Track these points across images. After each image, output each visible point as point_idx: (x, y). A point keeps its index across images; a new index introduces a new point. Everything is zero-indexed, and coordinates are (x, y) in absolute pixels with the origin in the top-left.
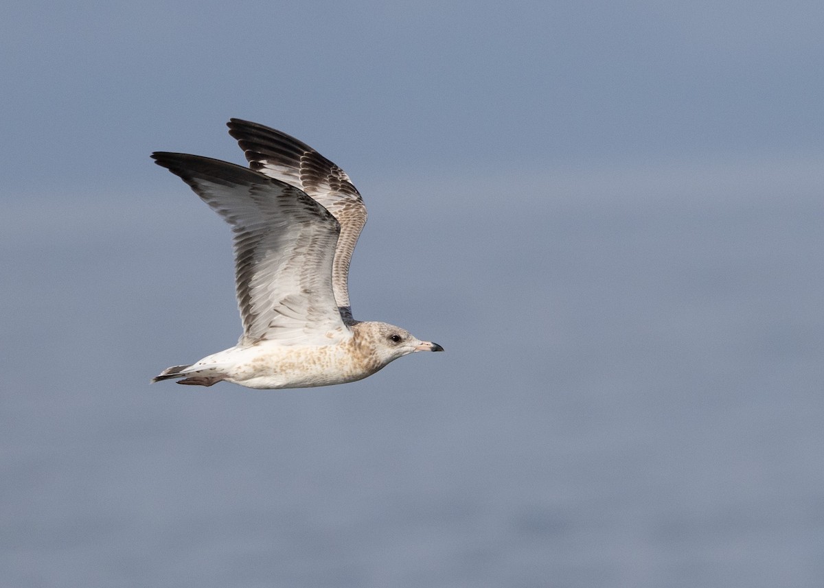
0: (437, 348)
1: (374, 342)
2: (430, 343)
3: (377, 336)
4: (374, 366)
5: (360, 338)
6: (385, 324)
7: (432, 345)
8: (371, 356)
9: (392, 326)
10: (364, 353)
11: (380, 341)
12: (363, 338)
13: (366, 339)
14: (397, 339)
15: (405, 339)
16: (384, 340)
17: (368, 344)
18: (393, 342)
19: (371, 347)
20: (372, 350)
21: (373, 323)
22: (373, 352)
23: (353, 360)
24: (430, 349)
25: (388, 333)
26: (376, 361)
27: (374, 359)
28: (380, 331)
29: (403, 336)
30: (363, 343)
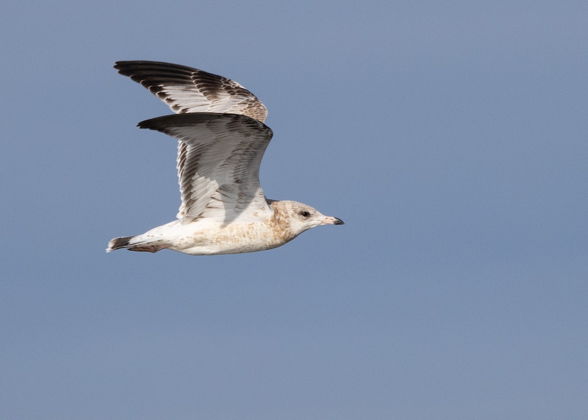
0: (339, 222)
1: (288, 217)
2: (333, 218)
3: (291, 212)
4: (289, 237)
5: (278, 214)
6: (296, 202)
7: (335, 220)
8: (287, 229)
9: (302, 204)
10: (282, 227)
11: (293, 216)
12: (280, 214)
13: (283, 215)
14: (306, 214)
15: (312, 214)
16: (296, 215)
17: (284, 219)
18: (304, 217)
19: (287, 222)
20: (288, 224)
21: (287, 202)
22: (288, 225)
23: (274, 233)
24: (333, 223)
25: (299, 210)
26: (290, 233)
27: (289, 231)
28: (293, 208)
29: (311, 212)
30: (281, 218)
